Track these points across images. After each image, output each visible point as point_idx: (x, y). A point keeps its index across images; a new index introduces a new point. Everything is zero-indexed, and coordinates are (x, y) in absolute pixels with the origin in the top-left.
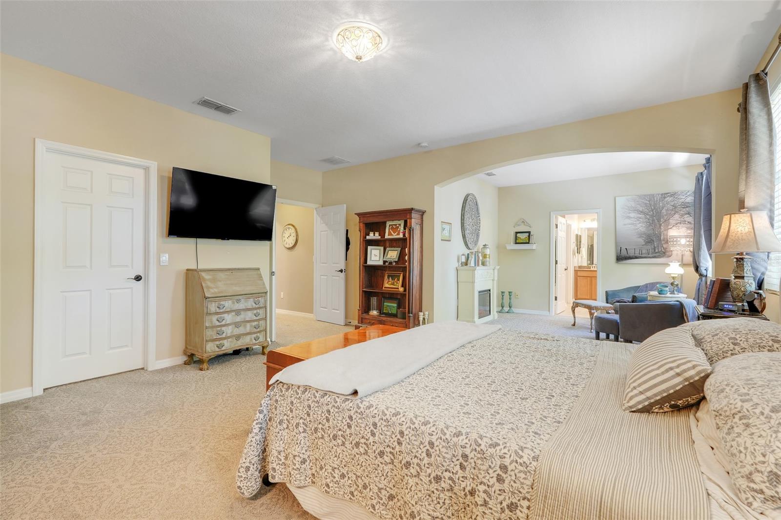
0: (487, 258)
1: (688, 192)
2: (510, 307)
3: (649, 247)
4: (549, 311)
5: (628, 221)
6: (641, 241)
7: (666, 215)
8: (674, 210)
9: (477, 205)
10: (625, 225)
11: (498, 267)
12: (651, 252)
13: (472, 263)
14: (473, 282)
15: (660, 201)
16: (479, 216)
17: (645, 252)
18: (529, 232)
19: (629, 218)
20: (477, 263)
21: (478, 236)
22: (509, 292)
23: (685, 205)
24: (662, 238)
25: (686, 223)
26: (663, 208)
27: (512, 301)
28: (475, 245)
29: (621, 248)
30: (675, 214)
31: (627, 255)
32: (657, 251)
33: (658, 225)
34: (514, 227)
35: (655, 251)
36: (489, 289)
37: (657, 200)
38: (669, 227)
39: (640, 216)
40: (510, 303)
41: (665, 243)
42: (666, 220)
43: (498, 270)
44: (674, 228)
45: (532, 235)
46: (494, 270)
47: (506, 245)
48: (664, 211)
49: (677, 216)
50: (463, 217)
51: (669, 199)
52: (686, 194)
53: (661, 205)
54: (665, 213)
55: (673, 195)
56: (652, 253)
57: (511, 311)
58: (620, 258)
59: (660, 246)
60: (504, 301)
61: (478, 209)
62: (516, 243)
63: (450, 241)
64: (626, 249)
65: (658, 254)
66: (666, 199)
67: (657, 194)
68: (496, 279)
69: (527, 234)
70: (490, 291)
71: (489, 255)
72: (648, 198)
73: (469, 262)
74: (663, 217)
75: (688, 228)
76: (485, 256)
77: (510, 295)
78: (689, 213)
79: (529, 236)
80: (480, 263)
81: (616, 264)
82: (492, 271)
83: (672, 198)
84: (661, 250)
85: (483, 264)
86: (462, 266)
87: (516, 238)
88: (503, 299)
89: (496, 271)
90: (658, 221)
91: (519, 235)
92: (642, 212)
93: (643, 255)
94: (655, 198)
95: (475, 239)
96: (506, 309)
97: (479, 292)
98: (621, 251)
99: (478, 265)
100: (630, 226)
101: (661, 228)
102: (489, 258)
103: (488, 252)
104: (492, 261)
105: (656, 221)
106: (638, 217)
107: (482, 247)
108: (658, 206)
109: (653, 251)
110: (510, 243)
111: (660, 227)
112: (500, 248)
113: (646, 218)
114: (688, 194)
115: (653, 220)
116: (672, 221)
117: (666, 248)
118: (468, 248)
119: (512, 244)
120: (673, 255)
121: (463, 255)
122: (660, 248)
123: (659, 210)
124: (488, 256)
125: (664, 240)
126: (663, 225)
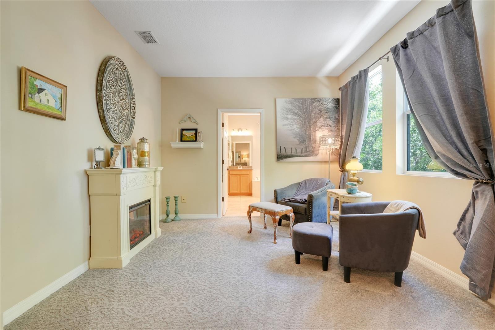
0: (145, 156)
1: (329, 99)
2: (176, 214)
3: (302, 147)
4: (217, 214)
5: (286, 122)
6: (296, 140)
7: (314, 118)
8: (320, 114)
9: (129, 81)
10: (284, 125)
11: (161, 169)
12: (303, 151)
13: (118, 162)
14: (118, 195)
15: (310, 105)
16: (133, 98)
17: (299, 151)
18: (196, 130)
19: (287, 119)
20: (127, 163)
21: (131, 125)
22: (175, 197)
23: (327, 111)
24: (312, 138)
25: (328, 126)
26: (312, 111)
27: (178, 206)
28: (127, 137)
29: (281, 147)
30: (320, 117)
31: (285, 154)
32: (308, 150)
33: (309, 127)
34: (180, 123)
35: (306, 150)
36: (147, 199)
37: (308, 104)
38: (317, 129)
39: (296, 117)
40: (176, 209)
41: (314, 143)
42: (314, 123)
43: (162, 172)
44: (320, 130)
45: (199, 133)
46: (155, 172)
47: (171, 142)
48: (313, 114)
49: (322, 119)
50: (99, 87)
51: (316, 104)
52: (328, 101)
53: (311, 108)
54: (314, 117)
55: (319, 100)
56: (305, 153)
57: (177, 219)
58: (280, 157)
59: (310, 145)
60: (169, 208)
61: (131, 88)
62: (182, 141)
63: (63, 119)
64: (285, 148)
65: (308, 153)
66: (314, 104)
67: (308, 99)
68: (158, 183)
69: (194, 132)
70: (149, 201)
71: (149, 153)
72: (301, 101)
73: (112, 160)
74: (312, 120)
75: (329, 130)
76: (142, 154)
77: (176, 201)
78: (329, 118)
79: (196, 134)
80: (134, 163)
81: (277, 162)
82: (152, 174)
83: (318, 103)
84: (311, 149)
85: (140, 165)
86: (97, 168)
87: (182, 135)
88: (167, 206)
89: (158, 174)
90: (309, 123)
91: (184, 132)
92: (297, 114)
93: (298, 154)
94: (307, 102)
95: (127, 128)
96: (172, 216)
97: (131, 208)
98: (280, 150)
99: (130, 166)
100: (288, 126)
101: (310, 130)
102: (149, 156)
103: (146, 148)
104: (152, 161)
105: (308, 123)
106: (294, 119)
107: (139, 141)
108: (309, 109)
109: (305, 150)
110: (176, 141)
111: (310, 128)
112: (164, 147)
113: (300, 120)
114: (329, 100)
115: (305, 122)
116: (319, 124)
117: (315, 148)
118: (113, 140)
119: (177, 141)
120: (319, 154)
121: (99, 149)
122: (310, 147)
123: (309, 113)
124: (147, 154)
125: (313, 141)
126: (312, 126)
